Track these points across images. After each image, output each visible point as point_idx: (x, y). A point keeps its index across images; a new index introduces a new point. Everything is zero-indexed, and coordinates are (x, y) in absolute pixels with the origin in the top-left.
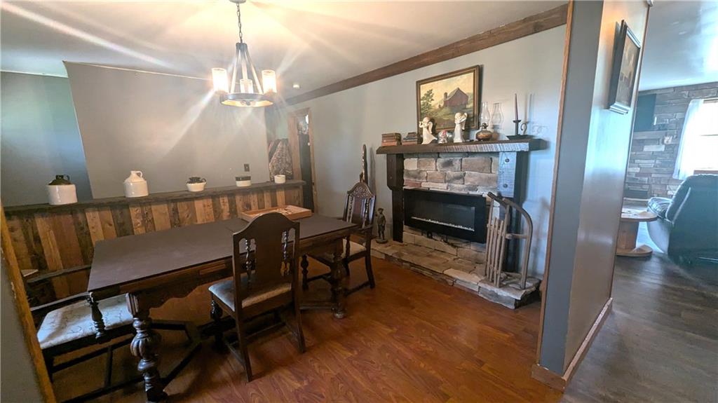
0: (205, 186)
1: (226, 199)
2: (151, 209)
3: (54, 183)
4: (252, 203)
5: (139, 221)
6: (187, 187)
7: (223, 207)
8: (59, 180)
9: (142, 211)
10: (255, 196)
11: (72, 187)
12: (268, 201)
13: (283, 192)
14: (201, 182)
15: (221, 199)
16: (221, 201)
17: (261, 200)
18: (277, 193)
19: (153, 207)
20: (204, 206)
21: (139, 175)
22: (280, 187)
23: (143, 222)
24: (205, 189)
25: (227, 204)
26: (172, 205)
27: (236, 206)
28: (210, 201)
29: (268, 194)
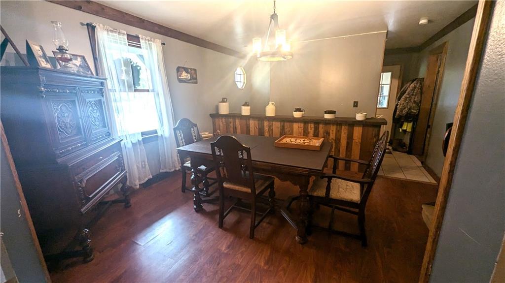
0: (303, 114)
1: (313, 125)
2: (272, 124)
3: (243, 106)
4: (331, 132)
5: (267, 129)
6: (293, 114)
7: (309, 130)
8: (246, 104)
9: (269, 124)
10: (335, 127)
11: (249, 107)
12: (345, 133)
13: (361, 128)
14: (302, 111)
15: (309, 125)
16: (309, 126)
17: (339, 131)
18: (355, 128)
19: (274, 123)
20: (299, 127)
21: (273, 104)
22: (359, 123)
23: (269, 129)
24: (303, 116)
25: (313, 129)
26: (282, 123)
27: (318, 131)
28: (302, 125)
29: (347, 127)
